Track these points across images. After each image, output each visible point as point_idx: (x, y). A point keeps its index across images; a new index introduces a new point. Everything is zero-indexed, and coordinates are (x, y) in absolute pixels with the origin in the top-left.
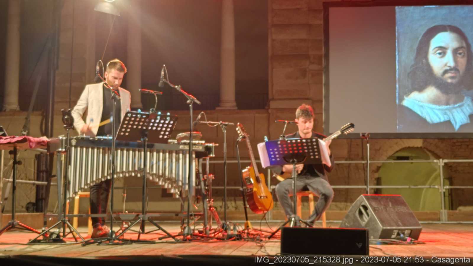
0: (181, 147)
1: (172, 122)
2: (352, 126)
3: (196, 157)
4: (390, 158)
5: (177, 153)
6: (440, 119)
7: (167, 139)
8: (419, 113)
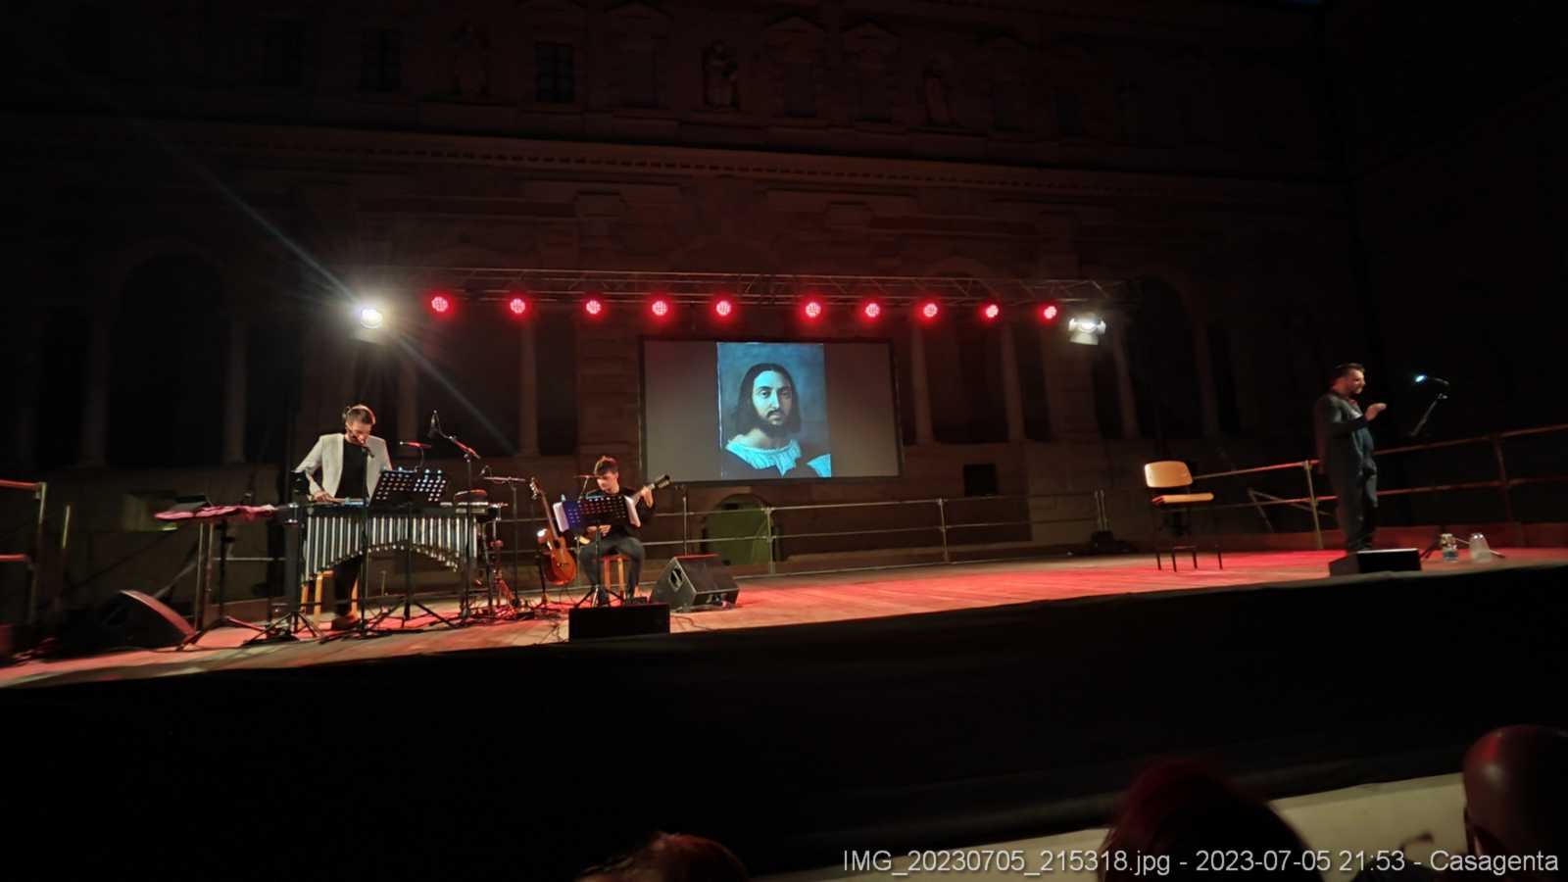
0: (458, 511)
1: (444, 482)
2: (667, 478)
3: (478, 521)
4: (719, 506)
5: (453, 518)
6: (765, 463)
7: (439, 502)
8: (744, 458)
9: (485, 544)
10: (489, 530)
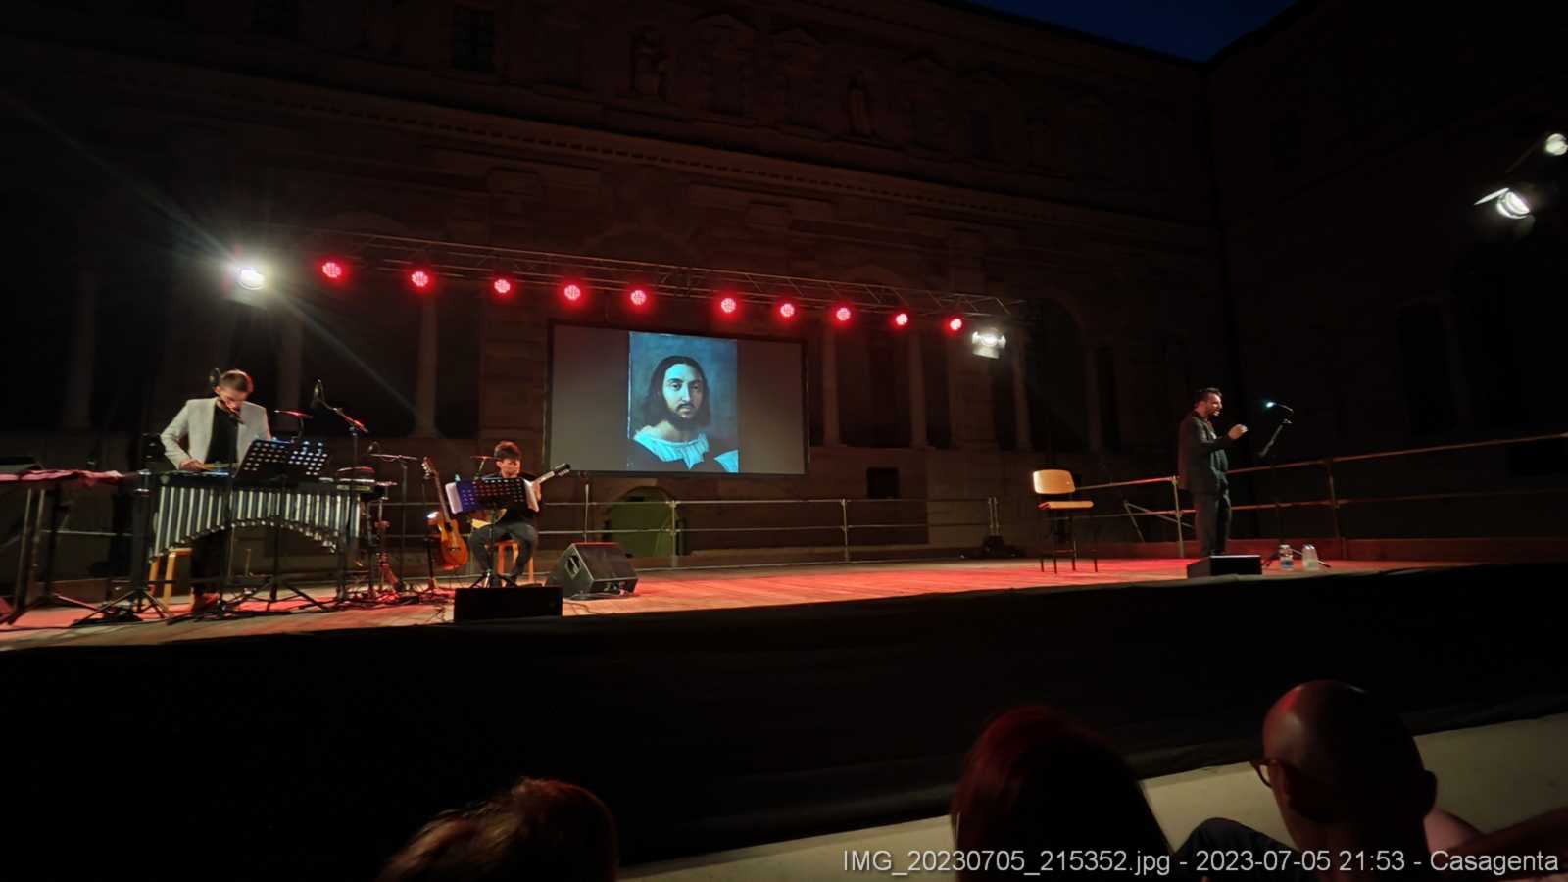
0: (339, 487)
1: (325, 455)
2: (568, 467)
4: (622, 498)
5: (334, 495)
6: (672, 456)
7: (318, 477)
8: (651, 448)
9: (368, 523)
10: (374, 511)
